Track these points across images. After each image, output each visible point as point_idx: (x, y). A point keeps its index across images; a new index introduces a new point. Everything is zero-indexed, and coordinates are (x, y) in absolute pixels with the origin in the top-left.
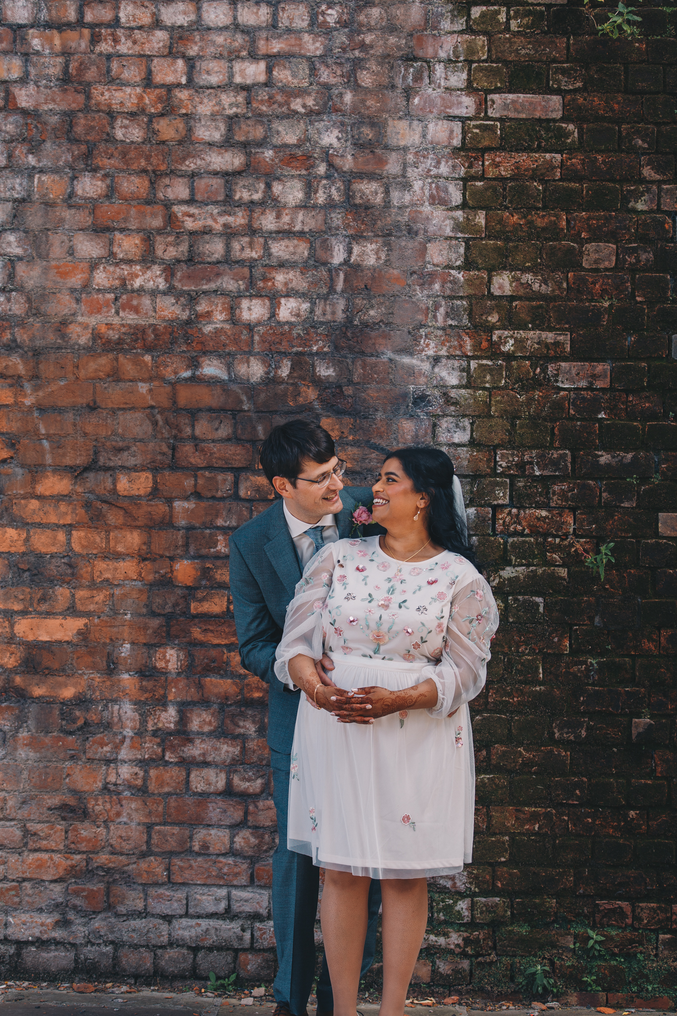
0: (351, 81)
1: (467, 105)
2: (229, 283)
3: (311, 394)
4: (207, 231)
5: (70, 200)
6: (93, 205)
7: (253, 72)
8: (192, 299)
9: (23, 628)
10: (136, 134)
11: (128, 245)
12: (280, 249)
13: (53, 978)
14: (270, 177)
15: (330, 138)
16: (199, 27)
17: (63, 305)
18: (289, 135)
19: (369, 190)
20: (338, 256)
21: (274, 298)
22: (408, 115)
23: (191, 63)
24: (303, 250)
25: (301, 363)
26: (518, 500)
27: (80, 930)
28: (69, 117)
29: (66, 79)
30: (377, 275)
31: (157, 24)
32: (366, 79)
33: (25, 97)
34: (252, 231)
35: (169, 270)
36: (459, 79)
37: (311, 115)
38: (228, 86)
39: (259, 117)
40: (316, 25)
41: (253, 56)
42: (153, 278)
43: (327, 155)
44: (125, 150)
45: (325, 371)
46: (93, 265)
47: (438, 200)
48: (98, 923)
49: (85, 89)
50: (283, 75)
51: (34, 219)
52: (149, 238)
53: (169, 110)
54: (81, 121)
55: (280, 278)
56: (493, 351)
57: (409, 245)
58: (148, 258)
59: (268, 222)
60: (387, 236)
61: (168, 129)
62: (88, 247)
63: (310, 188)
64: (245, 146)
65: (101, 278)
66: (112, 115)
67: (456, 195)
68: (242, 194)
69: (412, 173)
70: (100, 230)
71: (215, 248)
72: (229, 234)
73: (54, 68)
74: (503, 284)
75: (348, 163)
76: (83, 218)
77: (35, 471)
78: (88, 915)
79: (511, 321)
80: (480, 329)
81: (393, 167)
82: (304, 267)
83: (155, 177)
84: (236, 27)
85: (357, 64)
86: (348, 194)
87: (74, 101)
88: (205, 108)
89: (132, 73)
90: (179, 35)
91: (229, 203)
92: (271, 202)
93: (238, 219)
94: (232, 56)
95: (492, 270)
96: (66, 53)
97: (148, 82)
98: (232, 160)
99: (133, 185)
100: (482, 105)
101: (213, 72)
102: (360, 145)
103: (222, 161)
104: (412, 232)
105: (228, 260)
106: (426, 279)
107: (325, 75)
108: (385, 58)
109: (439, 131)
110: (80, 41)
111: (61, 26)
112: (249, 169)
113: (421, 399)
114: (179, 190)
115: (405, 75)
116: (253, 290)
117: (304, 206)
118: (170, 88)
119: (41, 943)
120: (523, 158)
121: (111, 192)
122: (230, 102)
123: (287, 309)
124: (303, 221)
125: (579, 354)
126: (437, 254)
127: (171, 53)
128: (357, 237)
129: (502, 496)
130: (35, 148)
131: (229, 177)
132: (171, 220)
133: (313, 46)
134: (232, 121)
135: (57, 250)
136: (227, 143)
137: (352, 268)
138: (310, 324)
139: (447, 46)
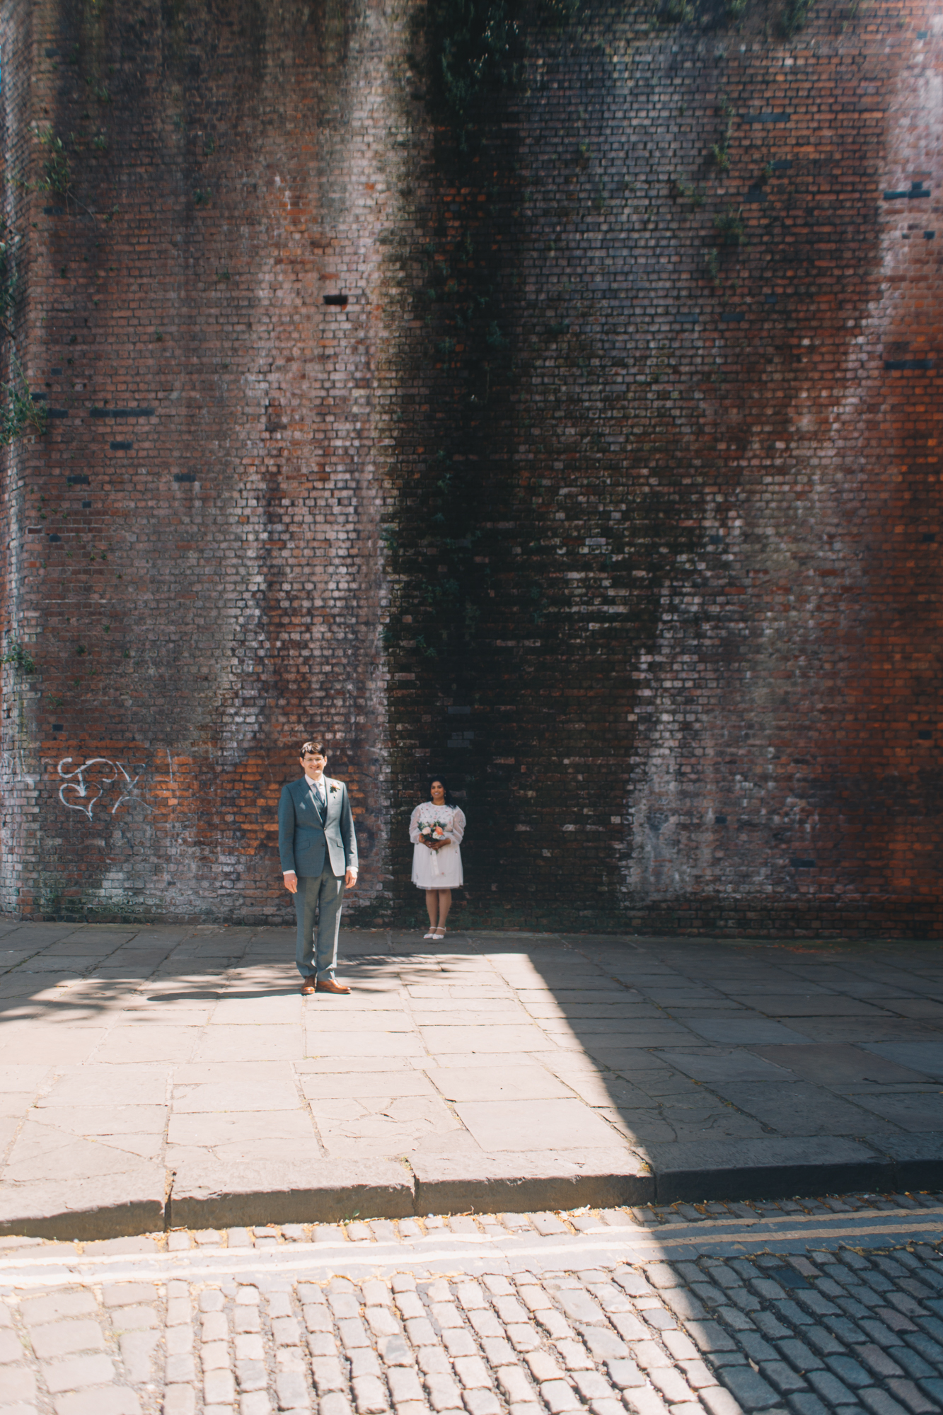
0: (355, 671)
1: (388, 677)
2: (322, 728)
3: (346, 759)
4: (315, 714)
5: (277, 706)
6: (283, 707)
7: (327, 668)
8: (312, 733)
9: (266, 827)
10: (295, 687)
11: (293, 718)
12: (336, 719)
13: (276, 925)
14: (333, 698)
15: (350, 687)
16: (312, 656)
17: (275, 736)
18: (338, 686)
19: (361, 701)
20: (353, 720)
21: (335, 733)
22: (372, 680)
23: (310, 667)
24: (343, 719)
25: (343, 751)
26: (405, 788)
27: (283, 912)
28: (276, 683)
29: (275, 672)
30: (364, 725)
31: (300, 655)
32: (360, 670)
33: (263, 677)
34: (328, 714)
35: (305, 725)
36: (386, 669)
37: (344, 680)
38: (321, 673)
39: (330, 682)
40: (345, 655)
41: (328, 664)
42: (300, 728)
43: (349, 692)
44: (292, 691)
45: (350, 753)
46: (284, 724)
47: (381, 704)
48: (289, 909)
49: (280, 675)
50: (336, 669)
51: (267, 712)
52: (299, 716)
53: (304, 679)
54: (279, 684)
55: (336, 727)
56: (397, 746)
57: (372, 717)
58: (299, 722)
59: (333, 711)
60: (366, 714)
61: (304, 685)
62: (282, 719)
63: (344, 701)
64: (326, 690)
65: (286, 728)
66: (288, 682)
67: (385, 702)
68: (325, 703)
69: (374, 696)
70: (286, 714)
71: (318, 719)
72: (322, 715)
73: (271, 668)
74: (399, 727)
75: (355, 694)
76: (280, 711)
77: (269, 783)
78: (286, 907)
79: (402, 738)
80: (393, 740)
81: (368, 695)
82: (343, 723)
83: (301, 699)
84: (322, 656)
85: (357, 666)
86: (355, 703)
87: (278, 678)
88: (314, 679)
89: (294, 669)
90: (307, 659)
91: (321, 706)
92: (333, 705)
93: (324, 710)
94: (321, 664)
95: (397, 723)
96: (275, 664)
97: (298, 672)
98: (322, 694)
99: (294, 701)
100: (393, 677)
101: (316, 669)
102: (359, 689)
103: (319, 694)
104: (373, 713)
105: (322, 722)
106: (378, 726)
107: (348, 669)
108: (365, 664)
109: (380, 684)
110: (279, 661)
111: (273, 657)
112: (327, 696)
113: (377, 760)
114: (307, 702)
115: (371, 668)
116: (329, 730)
117: (343, 706)
118: (304, 674)
119: (273, 915)
120: (404, 691)
121: (288, 704)
122: (321, 677)
123: (339, 735)
124: (342, 711)
125: (422, 746)
126: (381, 719)
127: (304, 663)
128: (358, 715)
129: (400, 787)
130: (267, 692)
131: (322, 699)
132: (305, 711)
133: (345, 661)
134: (322, 683)
135: (273, 720)
136: (321, 689)
137: (357, 724)
138: (345, 739)
139: (382, 660)
